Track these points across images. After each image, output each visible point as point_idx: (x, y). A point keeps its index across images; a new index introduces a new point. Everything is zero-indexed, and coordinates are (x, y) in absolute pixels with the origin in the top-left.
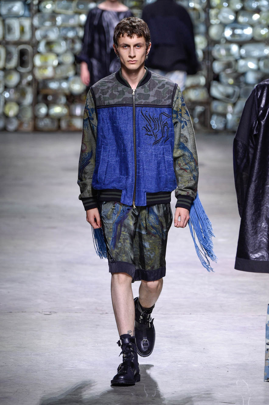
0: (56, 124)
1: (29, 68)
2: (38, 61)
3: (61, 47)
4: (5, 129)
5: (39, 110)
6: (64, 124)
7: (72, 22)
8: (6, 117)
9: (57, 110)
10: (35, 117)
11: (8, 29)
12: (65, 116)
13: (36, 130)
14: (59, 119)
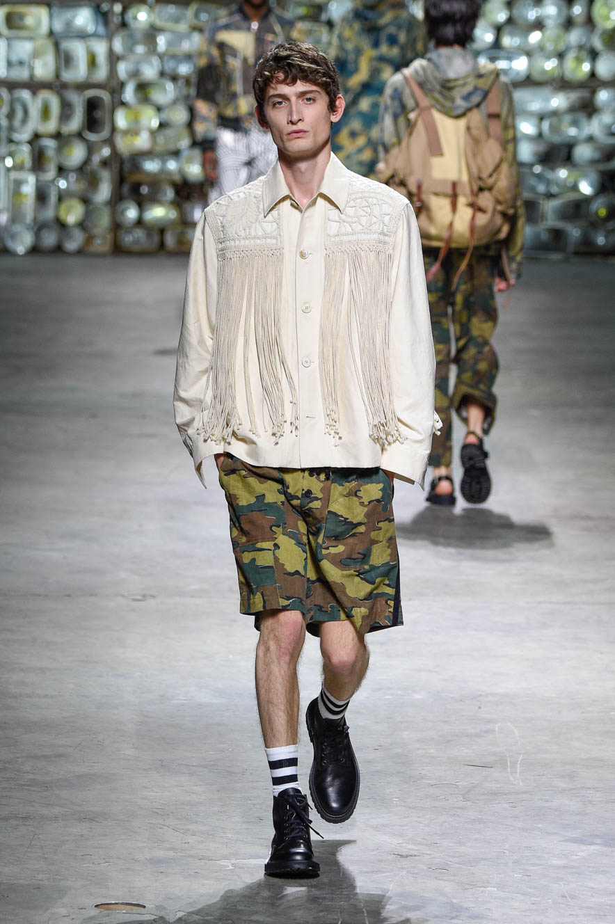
0: (156, 239)
1: (105, 133)
2: (121, 120)
3: (167, 93)
4: (59, 249)
5: (123, 212)
6: (170, 240)
7: (186, 46)
8: (61, 225)
9: (158, 213)
10: (117, 227)
11: (65, 60)
12: (173, 223)
13: (118, 250)
14: (160, 230)
